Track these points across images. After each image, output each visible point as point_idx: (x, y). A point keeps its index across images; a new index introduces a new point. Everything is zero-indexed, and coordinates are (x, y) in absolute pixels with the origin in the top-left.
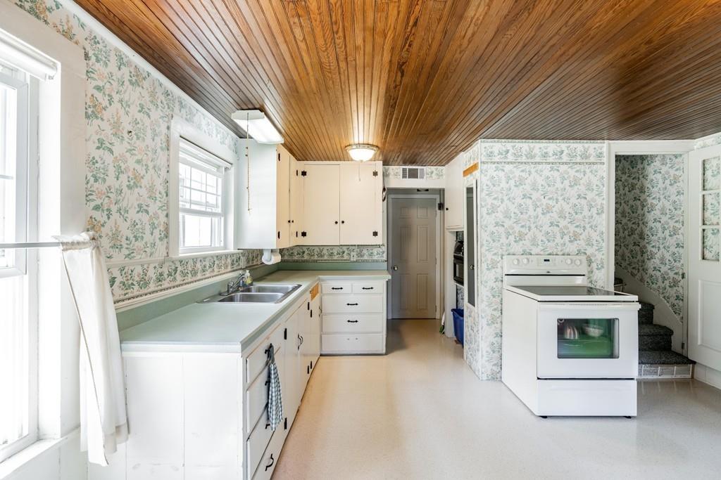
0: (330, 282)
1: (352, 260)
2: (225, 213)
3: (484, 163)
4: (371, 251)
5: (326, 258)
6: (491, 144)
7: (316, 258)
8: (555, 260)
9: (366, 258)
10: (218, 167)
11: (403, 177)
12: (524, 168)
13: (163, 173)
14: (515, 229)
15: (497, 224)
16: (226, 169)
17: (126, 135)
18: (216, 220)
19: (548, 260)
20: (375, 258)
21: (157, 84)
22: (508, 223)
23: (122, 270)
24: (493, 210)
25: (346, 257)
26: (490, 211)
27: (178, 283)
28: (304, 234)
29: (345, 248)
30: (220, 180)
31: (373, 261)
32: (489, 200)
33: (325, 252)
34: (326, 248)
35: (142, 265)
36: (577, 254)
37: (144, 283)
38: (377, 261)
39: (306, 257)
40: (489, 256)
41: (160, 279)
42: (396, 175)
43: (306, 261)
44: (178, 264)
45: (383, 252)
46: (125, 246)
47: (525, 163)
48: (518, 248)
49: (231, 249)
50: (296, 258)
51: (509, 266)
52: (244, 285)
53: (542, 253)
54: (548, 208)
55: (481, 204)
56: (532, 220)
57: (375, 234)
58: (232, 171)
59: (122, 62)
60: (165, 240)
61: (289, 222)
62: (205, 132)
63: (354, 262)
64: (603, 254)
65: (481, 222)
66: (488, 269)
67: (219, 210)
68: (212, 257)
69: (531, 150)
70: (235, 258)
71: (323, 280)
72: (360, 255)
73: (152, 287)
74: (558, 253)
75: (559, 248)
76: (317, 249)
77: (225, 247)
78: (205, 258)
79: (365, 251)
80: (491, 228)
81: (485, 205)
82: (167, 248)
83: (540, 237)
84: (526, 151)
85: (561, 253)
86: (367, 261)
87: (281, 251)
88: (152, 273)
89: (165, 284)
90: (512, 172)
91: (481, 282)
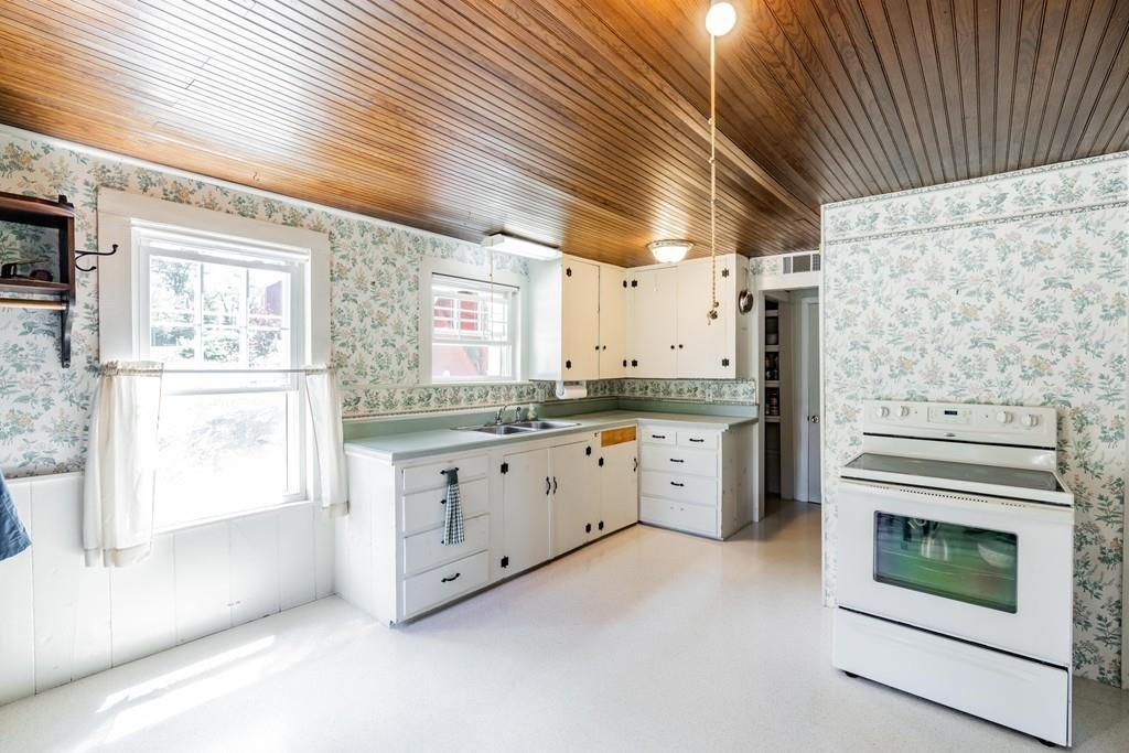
0: (649, 427)
1: (707, 400)
2: (512, 342)
3: (830, 243)
4: (735, 389)
5: (673, 396)
6: (844, 209)
7: (661, 395)
8: (970, 413)
9: (726, 398)
10: (506, 293)
11: (785, 272)
12: (910, 242)
13: (412, 310)
14: (891, 353)
15: (855, 345)
16: (514, 293)
17: (369, 286)
18: (504, 348)
19: (956, 413)
20: (741, 399)
21: (402, 235)
22: (876, 343)
23: (367, 392)
24: (848, 321)
25: (699, 396)
26: (842, 324)
27: (431, 408)
28: (635, 363)
29: (698, 384)
30: (506, 307)
31: (738, 404)
32: (841, 306)
33: (672, 387)
34: (673, 382)
35: (388, 390)
36: (1043, 404)
37: (390, 404)
38: (743, 404)
39: (650, 394)
40: (841, 400)
41: (409, 402)
42: (774, 269)
43: (650, 399)
44: (432, 391)
45: (753, 391)
46: (370, 373)
47: (913, 232)
48: (897, 388)
49: (519, 380)
50: (638, 394)
51: (869, 417)
52: (526, 420)
53: (952, 398)
54: (966, 311)
55: (825, 313)
56: (929, 337)
57: (726, 363)
58: (519, 296)
59: (364, 229)
60: (416, 369)
61: (597, 348)
62: (471, 262)
63: (710, 403)
64: (1122, 407)
65: (824, 342)
66: (837, 422)
67: (505, 339)
68: (484, 386)
69: (927, 206)
70: (525, 390)
71: (642, 425)
72: (719, 393)
73: (399, 408)
74: (992, 400)
75: (995, 390)
76: (662, 384)
77: (514, 378)
78: (472, 388)
79: (725, 388)
80: (844, 352)
81: (834, 314)
82: (417, 376)
83: (946, 366)
84: (914, 210)
85: (1001, 400)
86: (728, 403)
87: (589, 383)
88: (398, 396)
89: (416, 408)
90: (884, 252)
91: (825, 444)
